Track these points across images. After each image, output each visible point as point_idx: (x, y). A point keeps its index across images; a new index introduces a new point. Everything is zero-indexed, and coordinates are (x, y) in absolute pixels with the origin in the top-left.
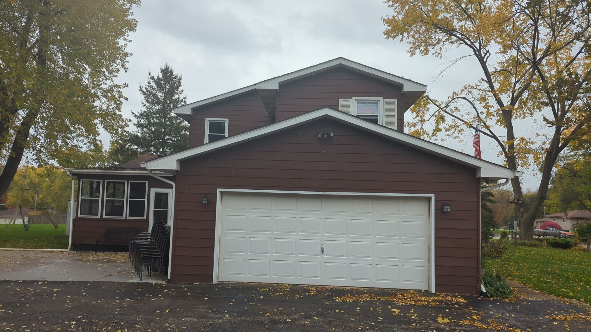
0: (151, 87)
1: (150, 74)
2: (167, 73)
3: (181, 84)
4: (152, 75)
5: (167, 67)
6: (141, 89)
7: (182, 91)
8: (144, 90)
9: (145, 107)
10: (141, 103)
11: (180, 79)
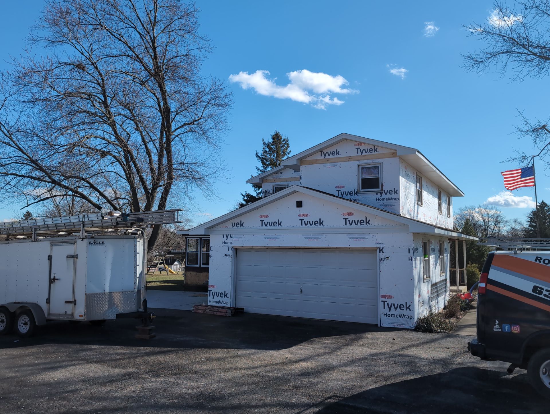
0: (265, 152)
1: (263, 140)
2: (277, 137)
3: (289, 145)
4: (264, 141)
5: (276, 133)
6: (257, 155)
7: (290, 151)
8: (260, 155)
9: (259, 170)
10: (256, 168)
11: (287, 141)
